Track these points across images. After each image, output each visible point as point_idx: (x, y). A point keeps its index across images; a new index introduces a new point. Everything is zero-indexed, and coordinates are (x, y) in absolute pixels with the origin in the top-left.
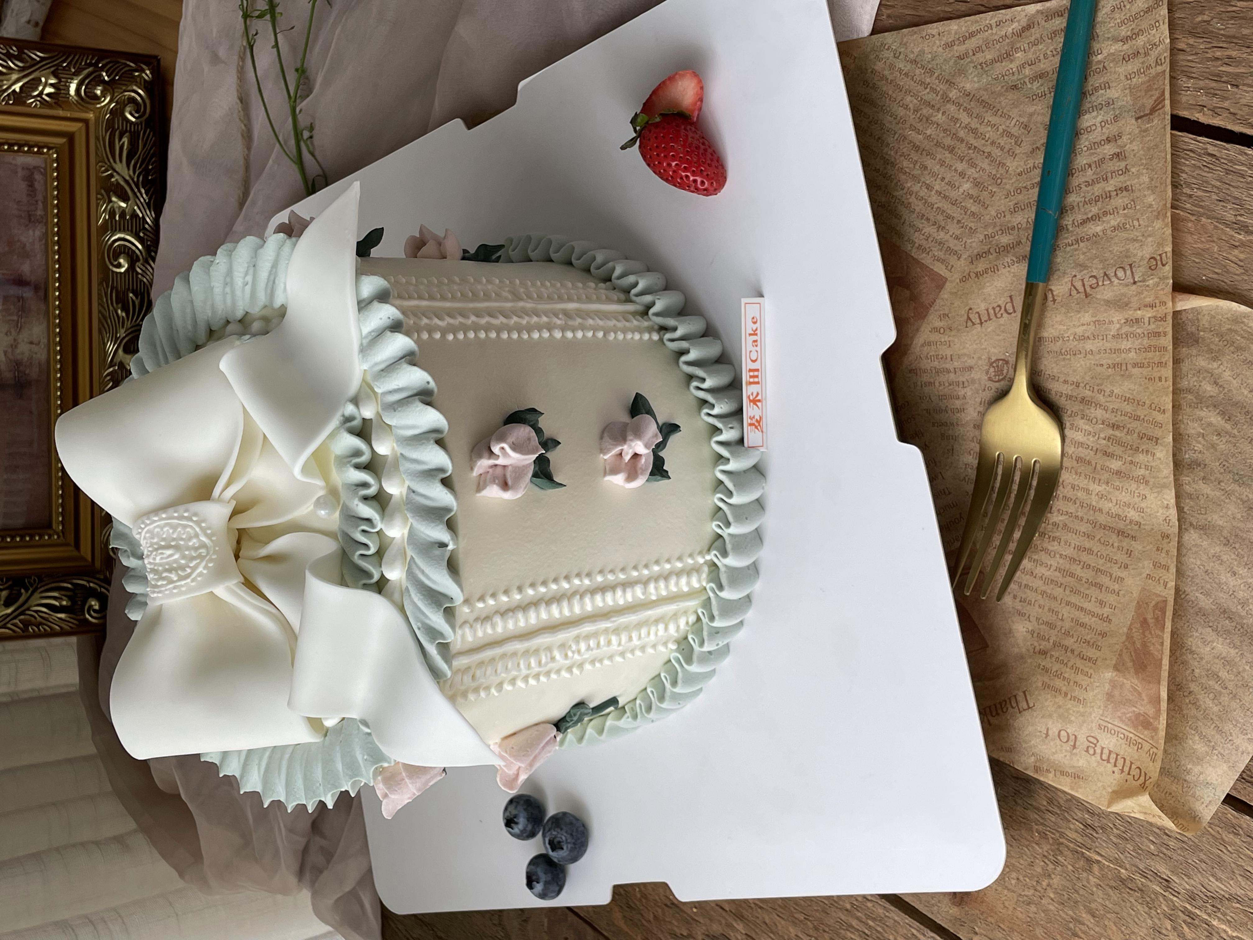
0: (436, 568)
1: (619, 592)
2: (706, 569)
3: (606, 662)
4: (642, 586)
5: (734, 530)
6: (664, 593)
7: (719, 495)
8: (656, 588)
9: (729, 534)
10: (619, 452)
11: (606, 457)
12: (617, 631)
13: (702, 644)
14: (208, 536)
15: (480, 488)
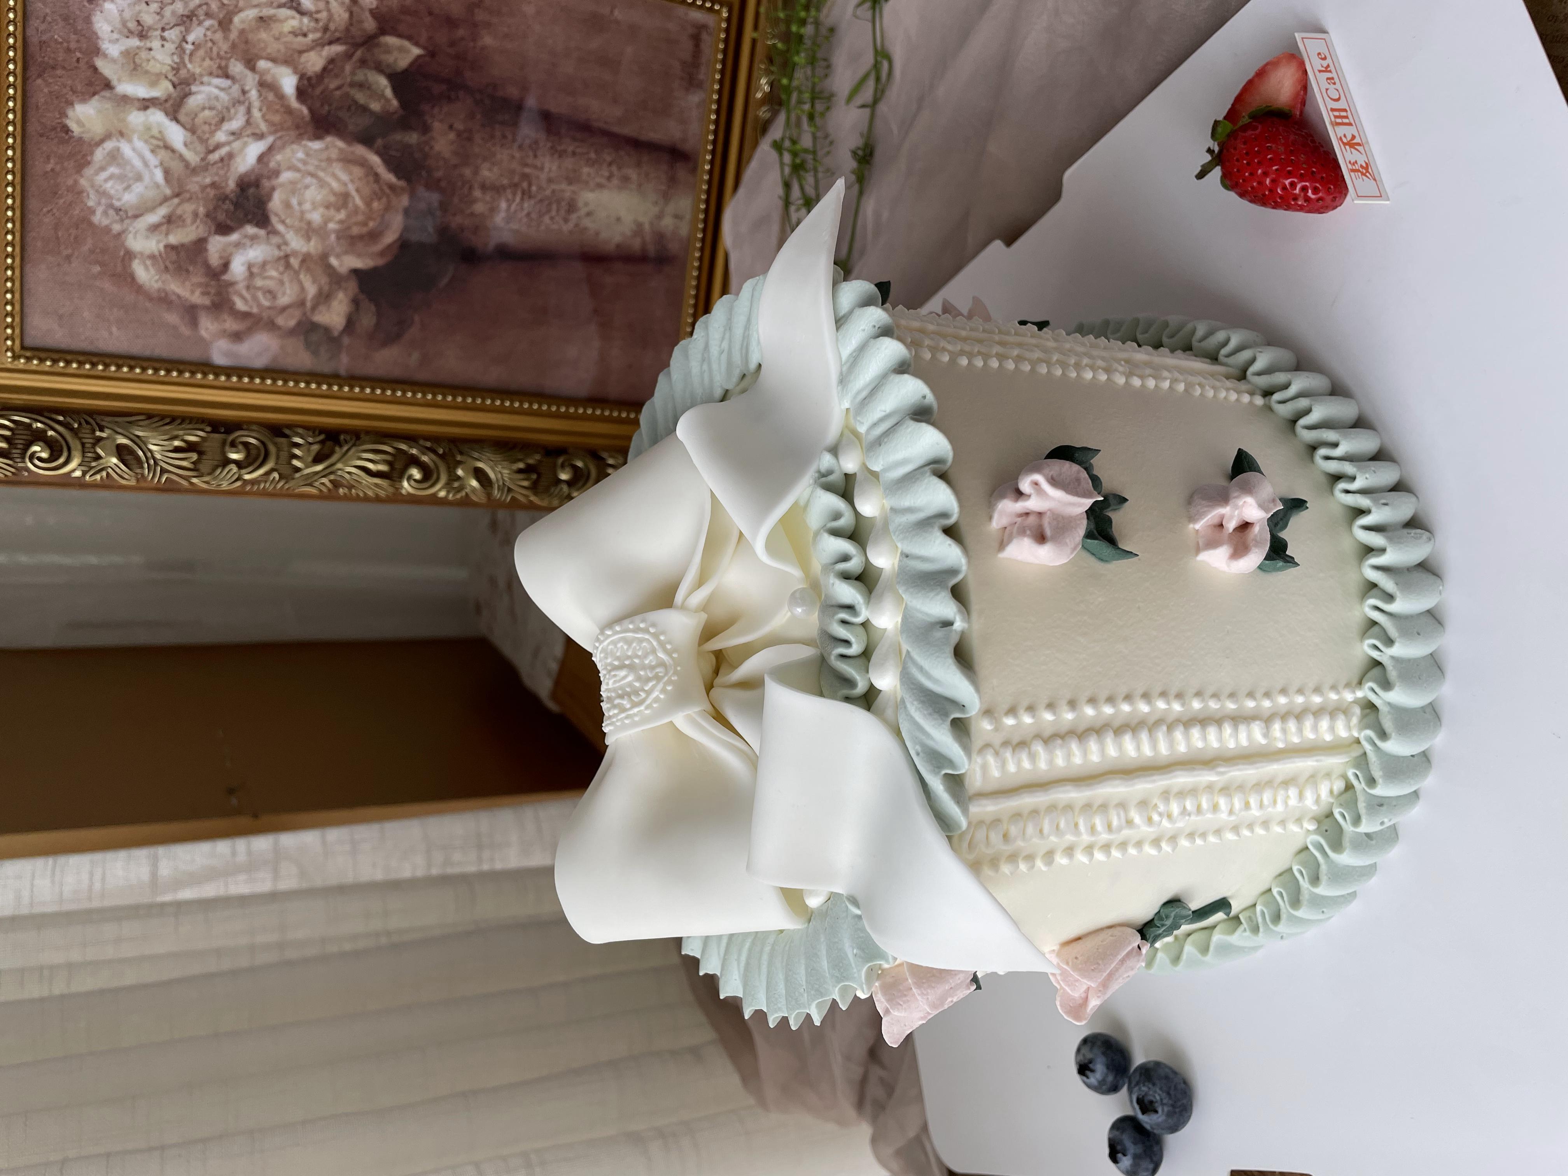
0: (938, 657)
1: (1228, 729)
2: (1357, 710)
3: (1212, 839)
4: (1263, 725)
5: (1399, 650)
6: (1296, 740)
7: (1373, 601)
8: (1284, 731)
9: (1392, 657)
10: (1216, 521)
11: (1198, 526)
12: (1226, 790)
13: (1357, 820)
14: (668, 653)
15: (1002, 545)
